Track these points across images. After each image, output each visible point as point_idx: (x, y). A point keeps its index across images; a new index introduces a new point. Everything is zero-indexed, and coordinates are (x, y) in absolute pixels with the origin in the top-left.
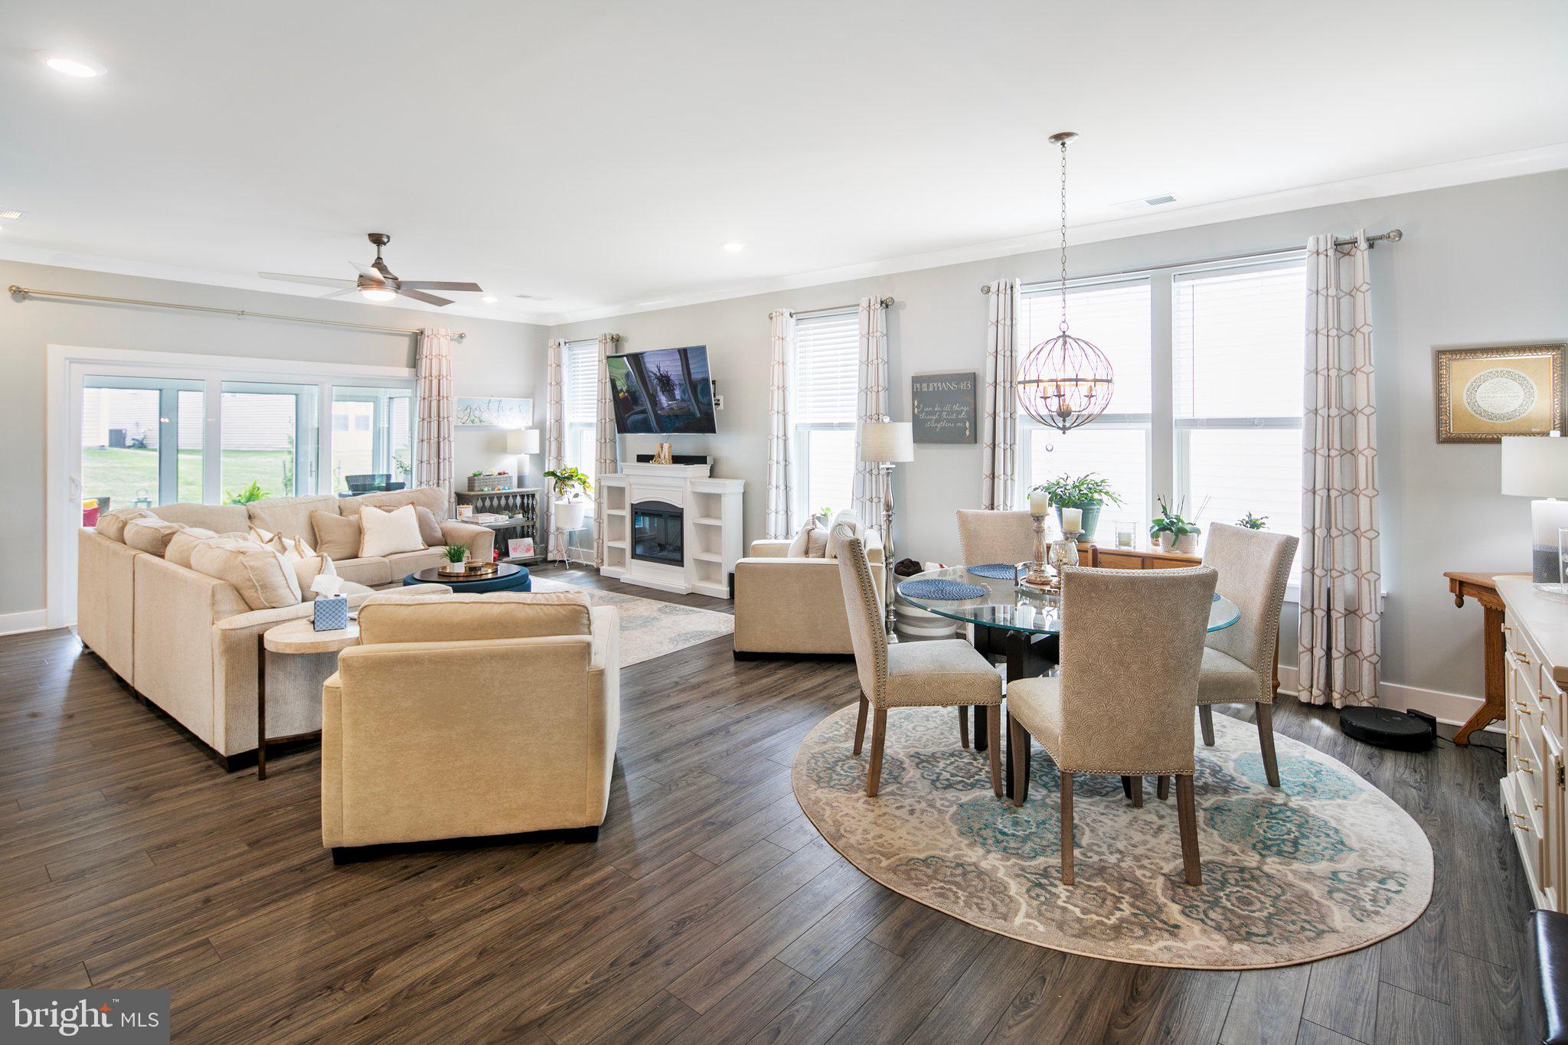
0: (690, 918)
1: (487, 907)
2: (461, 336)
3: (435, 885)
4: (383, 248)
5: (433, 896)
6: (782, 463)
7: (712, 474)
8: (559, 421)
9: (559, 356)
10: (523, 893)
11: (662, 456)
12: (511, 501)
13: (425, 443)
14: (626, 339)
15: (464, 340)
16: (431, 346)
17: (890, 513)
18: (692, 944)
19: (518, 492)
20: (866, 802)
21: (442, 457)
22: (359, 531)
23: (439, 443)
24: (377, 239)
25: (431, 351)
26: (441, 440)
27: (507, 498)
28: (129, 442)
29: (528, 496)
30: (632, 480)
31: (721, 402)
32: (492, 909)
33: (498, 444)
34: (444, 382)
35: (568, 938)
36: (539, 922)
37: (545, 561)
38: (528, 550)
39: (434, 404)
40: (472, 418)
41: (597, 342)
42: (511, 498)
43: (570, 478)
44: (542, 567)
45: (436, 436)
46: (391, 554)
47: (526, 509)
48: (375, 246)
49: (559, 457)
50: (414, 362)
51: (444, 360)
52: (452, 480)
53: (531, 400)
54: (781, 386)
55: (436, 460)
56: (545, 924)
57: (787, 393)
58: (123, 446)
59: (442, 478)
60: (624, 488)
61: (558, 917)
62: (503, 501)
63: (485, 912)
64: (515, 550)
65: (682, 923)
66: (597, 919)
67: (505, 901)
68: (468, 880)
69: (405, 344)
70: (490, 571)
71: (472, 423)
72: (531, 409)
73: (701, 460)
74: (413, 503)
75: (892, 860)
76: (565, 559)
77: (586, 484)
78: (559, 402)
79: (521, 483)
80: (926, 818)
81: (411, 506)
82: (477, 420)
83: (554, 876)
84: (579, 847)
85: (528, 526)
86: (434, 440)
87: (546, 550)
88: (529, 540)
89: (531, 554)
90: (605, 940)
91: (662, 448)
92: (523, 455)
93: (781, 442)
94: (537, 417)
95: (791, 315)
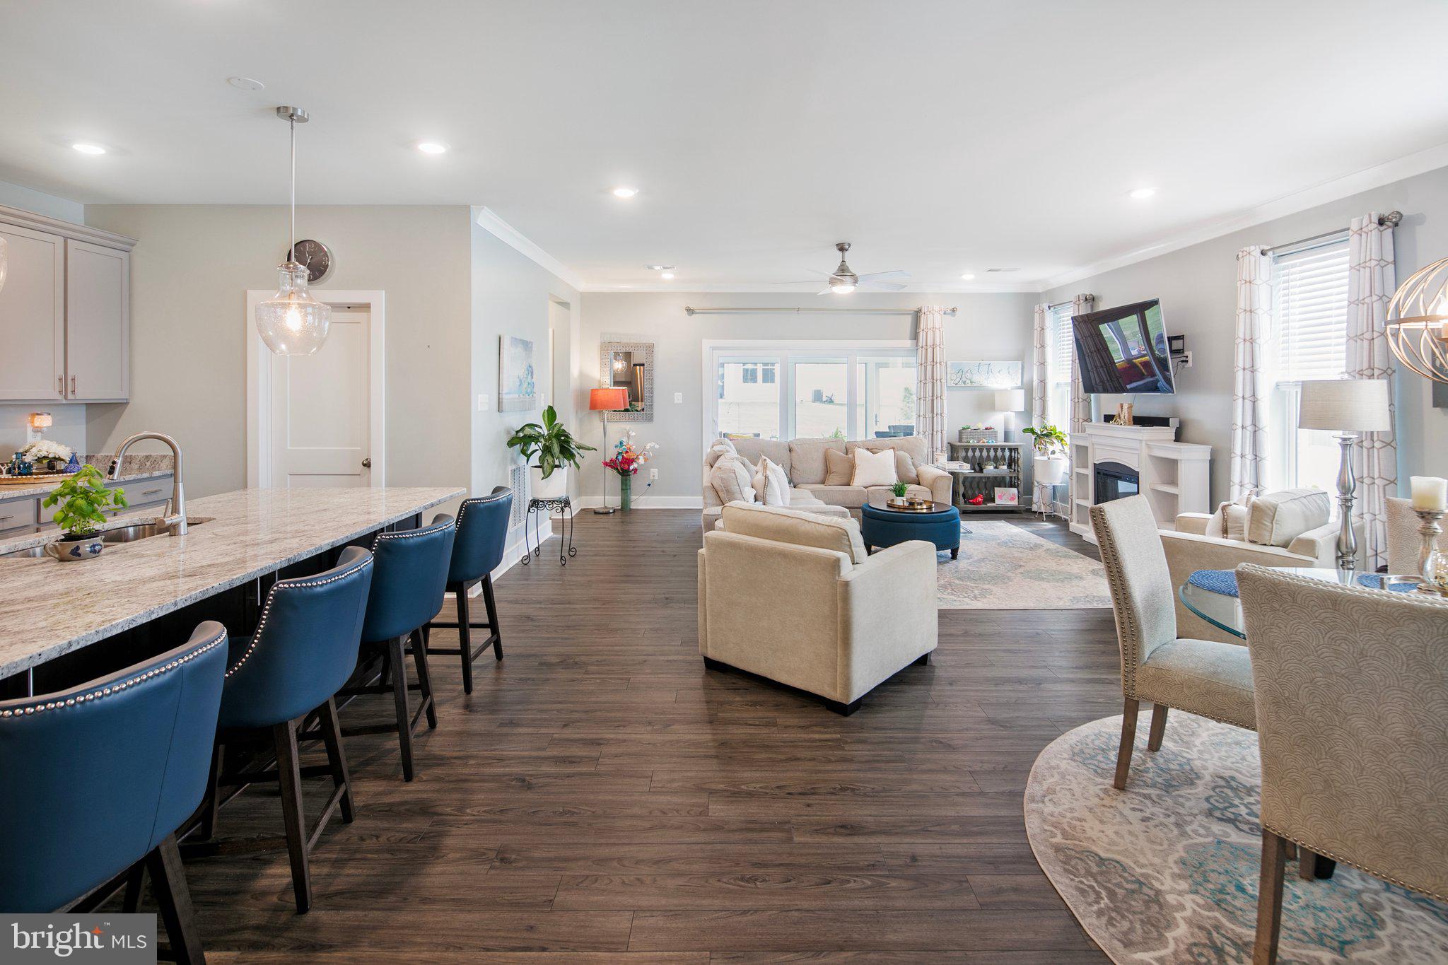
0: (853, 789)
1: (749, 722)
2: (953, 310)
3: (738, 699)
4: (846, 253)
5: (730, 703)
6: (1250, 429)
7: (1179, 437)
8: (1043, 382)
9: (1042, 320)
10: (775, 725)
11: (1122, 416)
12: (999, 453)
13: (922, 401)
14: (1100, 298)
15: (957, 313)
16: (927, 321)
17: (1349, 496)
18: (836, 804)
19: (1007, 446)
20: (1106, 791)
21: (935, 412)
22: (853, 467)
23: (933, 400)
24: (842, 248)
25: (927, 325)
26: (935, 398)
27: (996, 450)
28: (824, 399)
29: (1014, 449)
30: (1094, 440)
31: (1190, 359)
32: (751, 725)
33: (987, 402)
34: (937, 350)
35: (773, 761)
36: (766, 744)
37: (1029, 511)
38: (1013, 499)
39: (929, 368)
40: (964, 379)
41: (1072, 304)
42: (999, 450)
43: (1049, 435)
44: (1024, 515)
45: (931, 395)
46: (873, 486)
47: (1012, 462)
48: (840, 253)
49: (1043, 415)
50: (915, 336)
51: (937, 333)
52: (944, 432)
53: (1020, 362)
54: (1248, 338)
55: (930, 415)
56: (768, 746)
57: (1256, 347)
58: (822, 401)
59: (935, 430)
60: (1087, 447)
61: (778, 746)
62: (992, 453)
63: (746, 724)
64: (1000, 497)
65: (843, 789)
66: (798, 759)
67: (761, 724)
68: (755, 704)
69: (908, 320)
70: (925, 507)
71: (965, 384)
72: (1020, 371)
73: (1163, 422)
74: (893, 448)
75: (1069, 842)
76: (1043, 511)
77: (1063, 442)
78: (1043, 364)
79: (1006, 438)
80: (1155, 832)
81: (892, 450)
82: (968, 381)
83: (802, 724)
84: (833, 715)
85: (1011, 477)
86: (929, 398)
87: (1030, 502)
88: (1014, 490)
89: (1015, 503)
90: (788, 773)
91: (1122, 408)
92: (1009, 413)
93: (1248, 404)
94: (1026, 378)
95: (1263, 253)
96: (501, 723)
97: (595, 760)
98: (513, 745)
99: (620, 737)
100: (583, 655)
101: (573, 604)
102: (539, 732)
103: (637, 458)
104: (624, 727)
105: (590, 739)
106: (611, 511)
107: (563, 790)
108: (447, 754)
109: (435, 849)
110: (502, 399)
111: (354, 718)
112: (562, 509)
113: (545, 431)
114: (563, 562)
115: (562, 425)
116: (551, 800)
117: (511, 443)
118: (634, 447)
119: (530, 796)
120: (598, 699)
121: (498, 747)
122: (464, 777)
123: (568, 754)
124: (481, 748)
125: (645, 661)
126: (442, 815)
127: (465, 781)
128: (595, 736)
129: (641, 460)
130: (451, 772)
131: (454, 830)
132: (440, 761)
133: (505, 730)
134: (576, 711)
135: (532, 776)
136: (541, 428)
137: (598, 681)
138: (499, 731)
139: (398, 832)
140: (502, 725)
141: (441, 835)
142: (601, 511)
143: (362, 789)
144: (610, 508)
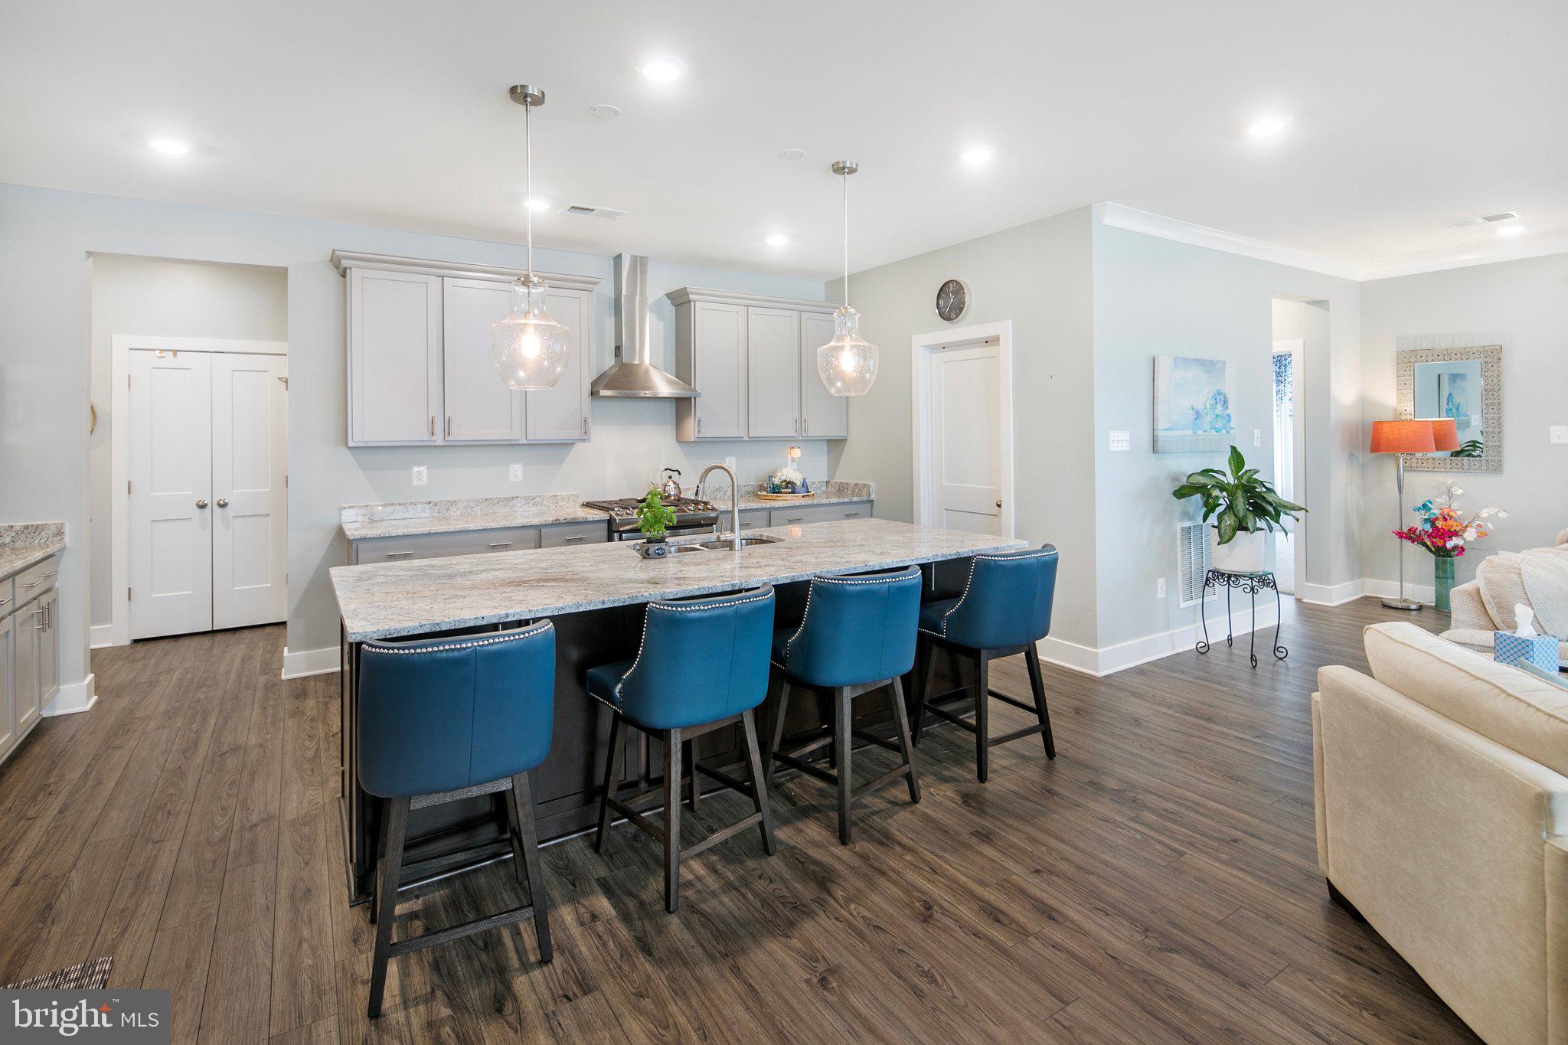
63: (1308, 1027)
96: (977, 831)
97: (1023, 933)
98: (964, 864)
99: (1087, 924)
100: (1154, 793)
101: (1214, 723)
102: (1002, 863)
103: (1464, 529)
104: (1107, 914)
105: (1047, 905)
106: (1413, 607)
107: (951, 947)
108: (899, 836)
109: (791, 924)
110: (1157, 436)
111: (872, 760)
112: (1252, 589)
113: (1230, 479)
114: (1254, 663)
115: (1257, 472)
116: (929, 949)
117: (1181, 493)
118: (1459, 513)
119: (916, 929)
120: (1114, 861)
121: (946, 855)
122: (885, 868)
123: (1003, 907)
124: (930, 848)
125: (1235, 841)
126: (831, 895)
127: (883, 873)
128: (1056, 905)
129: (1470, 535)
130: (881, 856)
131: (823, 918)
132: (886, 840)
133: (974, 841)
134: (1069, 860)
135: (942, 907)
136: (1224, 475)
137: (1138, 837)
138: (965, 837)
139: (787, 888)
140: (976, 834)
141: (809, 914)
142: (1394, 604)
143: (808, 831)
144: (1413, 603)
